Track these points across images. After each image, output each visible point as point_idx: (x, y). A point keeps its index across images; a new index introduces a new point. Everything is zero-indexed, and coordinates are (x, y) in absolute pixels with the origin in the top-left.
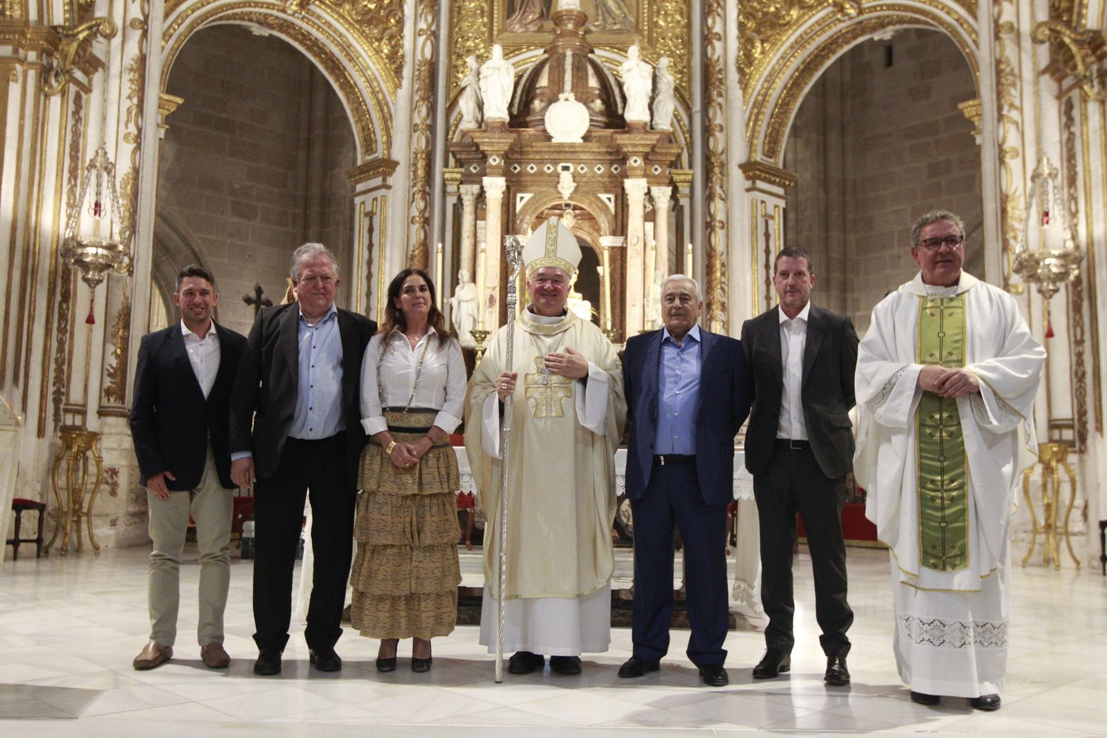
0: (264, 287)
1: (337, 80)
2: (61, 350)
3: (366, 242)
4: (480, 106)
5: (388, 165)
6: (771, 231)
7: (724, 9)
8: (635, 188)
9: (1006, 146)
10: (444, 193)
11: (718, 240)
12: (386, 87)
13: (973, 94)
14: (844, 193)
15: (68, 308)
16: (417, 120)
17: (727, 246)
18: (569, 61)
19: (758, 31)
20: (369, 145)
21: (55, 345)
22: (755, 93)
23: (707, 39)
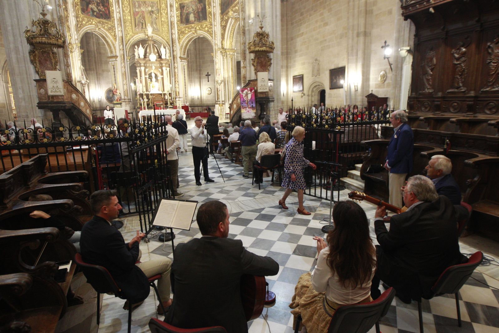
3: (113, 71)
4: (139, 55)
5: (116, 56)
6: (185, 68)
7: (175, 28)
8: (164, 68)
10: (127, 61)
11: (176, 70)
12: (114, 41)
13: (213, 52)
16: (120, 48)
17: (178, 71)
19: (181, 33)
20: (111, 52)
22: (181, 44)
23: (172, 34)
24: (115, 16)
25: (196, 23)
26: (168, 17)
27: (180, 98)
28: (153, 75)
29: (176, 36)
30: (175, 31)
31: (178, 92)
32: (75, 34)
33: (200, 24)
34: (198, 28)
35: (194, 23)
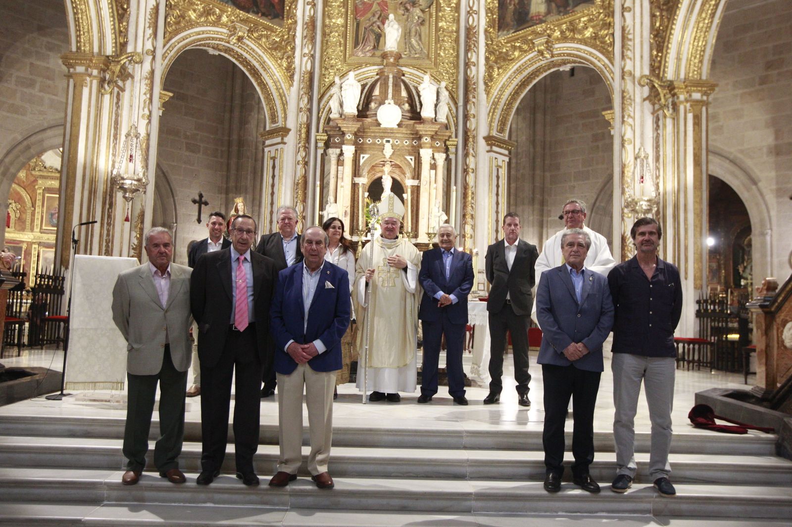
0: (204, 194)
1: (256, 80)
2: (108, 235)
3: (271, 174)
4: (341, 105)
5: (285, 131)
6: (500, 175)
7: (478, 48)
8: (426, 154)
9: (625, 138)
10: (317, 147)
11: (470, 179)
12: (284, 86)
14: (544, 149)
15: (112, 212)
16: (302, 105)
17: (475, 182)
18: (391, 80)
19: (496, 62)
20: (274, 119)
21: (105, 232)
22: (494, 97)
23: (467, 65)
24: (299, 13)
25: (552, 17)
26: (459, 16)
28: (387, 184)
30: (479, 55)
32: (147, 36)
33: (568, 19)
34: (557, 34)
35: (544, 22)
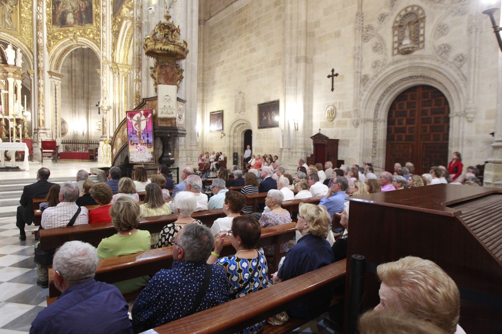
17: (44, 91)
19: (52, 38)
22: (52, 54)
25: (76, 26)
27: (45, 130)
29: (44, 41)
30: (44, 34)
31: (43, 122)
33: (82, 28)
34: (78, 33)
35: (73, 27)
